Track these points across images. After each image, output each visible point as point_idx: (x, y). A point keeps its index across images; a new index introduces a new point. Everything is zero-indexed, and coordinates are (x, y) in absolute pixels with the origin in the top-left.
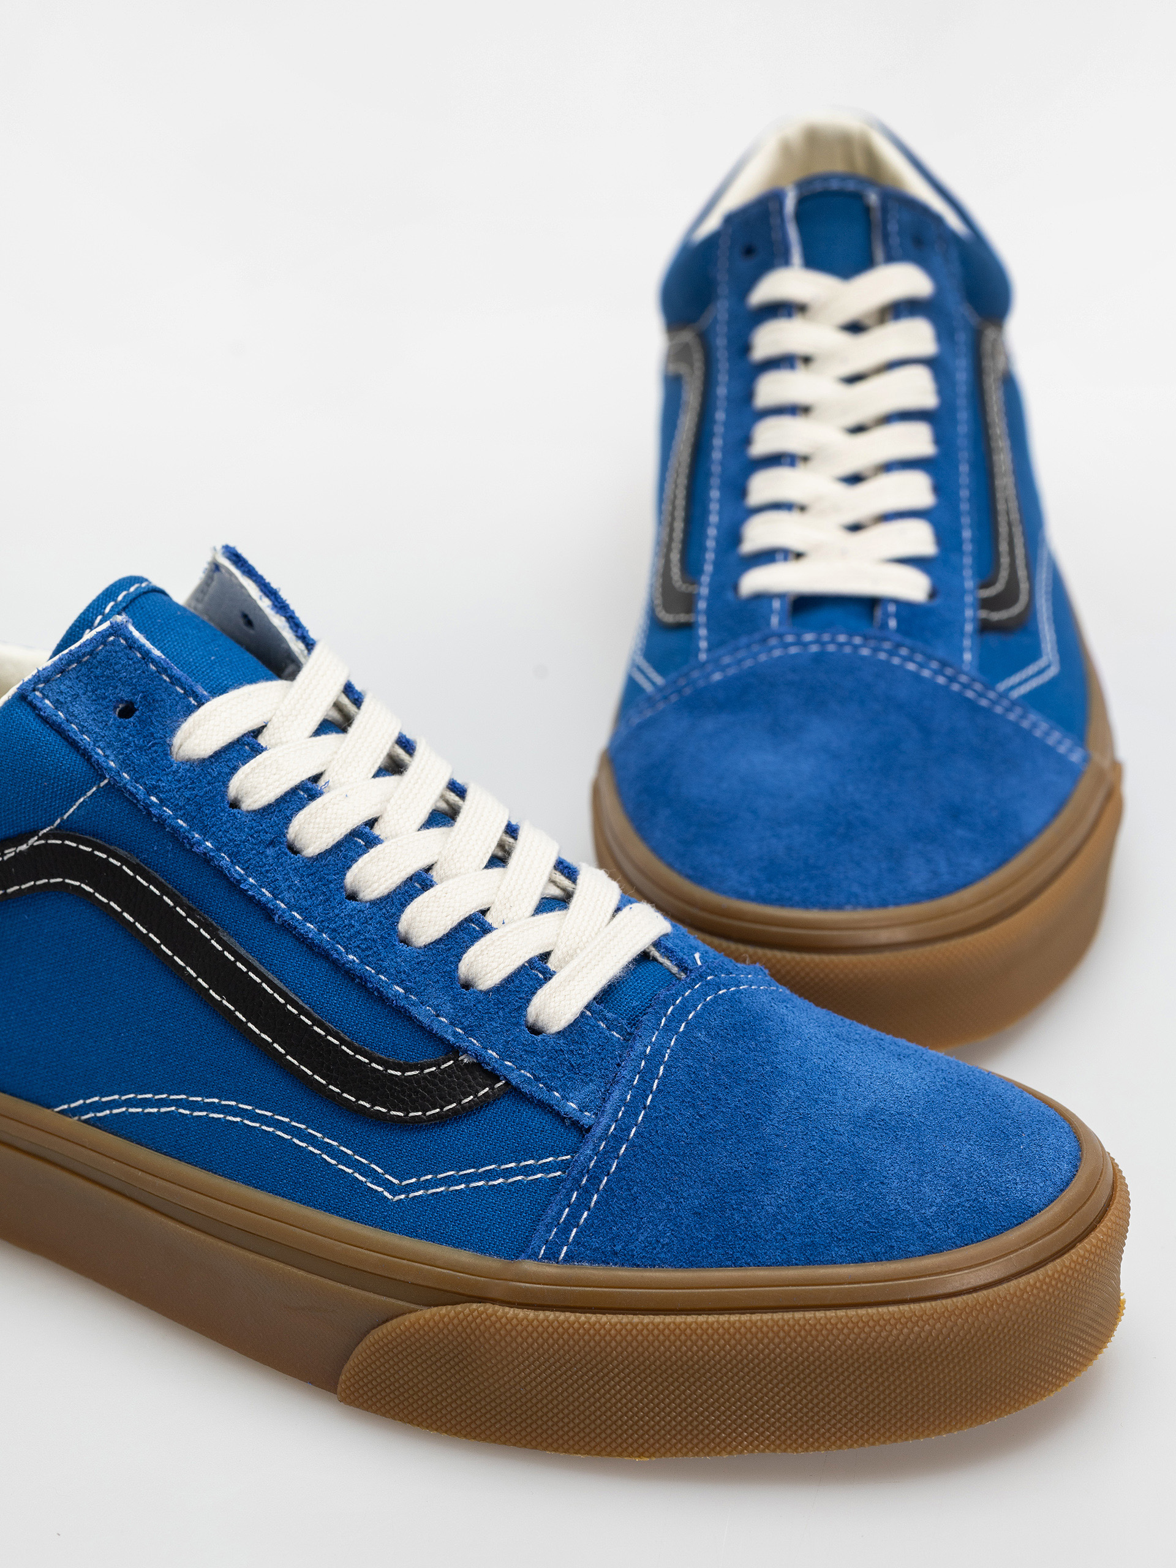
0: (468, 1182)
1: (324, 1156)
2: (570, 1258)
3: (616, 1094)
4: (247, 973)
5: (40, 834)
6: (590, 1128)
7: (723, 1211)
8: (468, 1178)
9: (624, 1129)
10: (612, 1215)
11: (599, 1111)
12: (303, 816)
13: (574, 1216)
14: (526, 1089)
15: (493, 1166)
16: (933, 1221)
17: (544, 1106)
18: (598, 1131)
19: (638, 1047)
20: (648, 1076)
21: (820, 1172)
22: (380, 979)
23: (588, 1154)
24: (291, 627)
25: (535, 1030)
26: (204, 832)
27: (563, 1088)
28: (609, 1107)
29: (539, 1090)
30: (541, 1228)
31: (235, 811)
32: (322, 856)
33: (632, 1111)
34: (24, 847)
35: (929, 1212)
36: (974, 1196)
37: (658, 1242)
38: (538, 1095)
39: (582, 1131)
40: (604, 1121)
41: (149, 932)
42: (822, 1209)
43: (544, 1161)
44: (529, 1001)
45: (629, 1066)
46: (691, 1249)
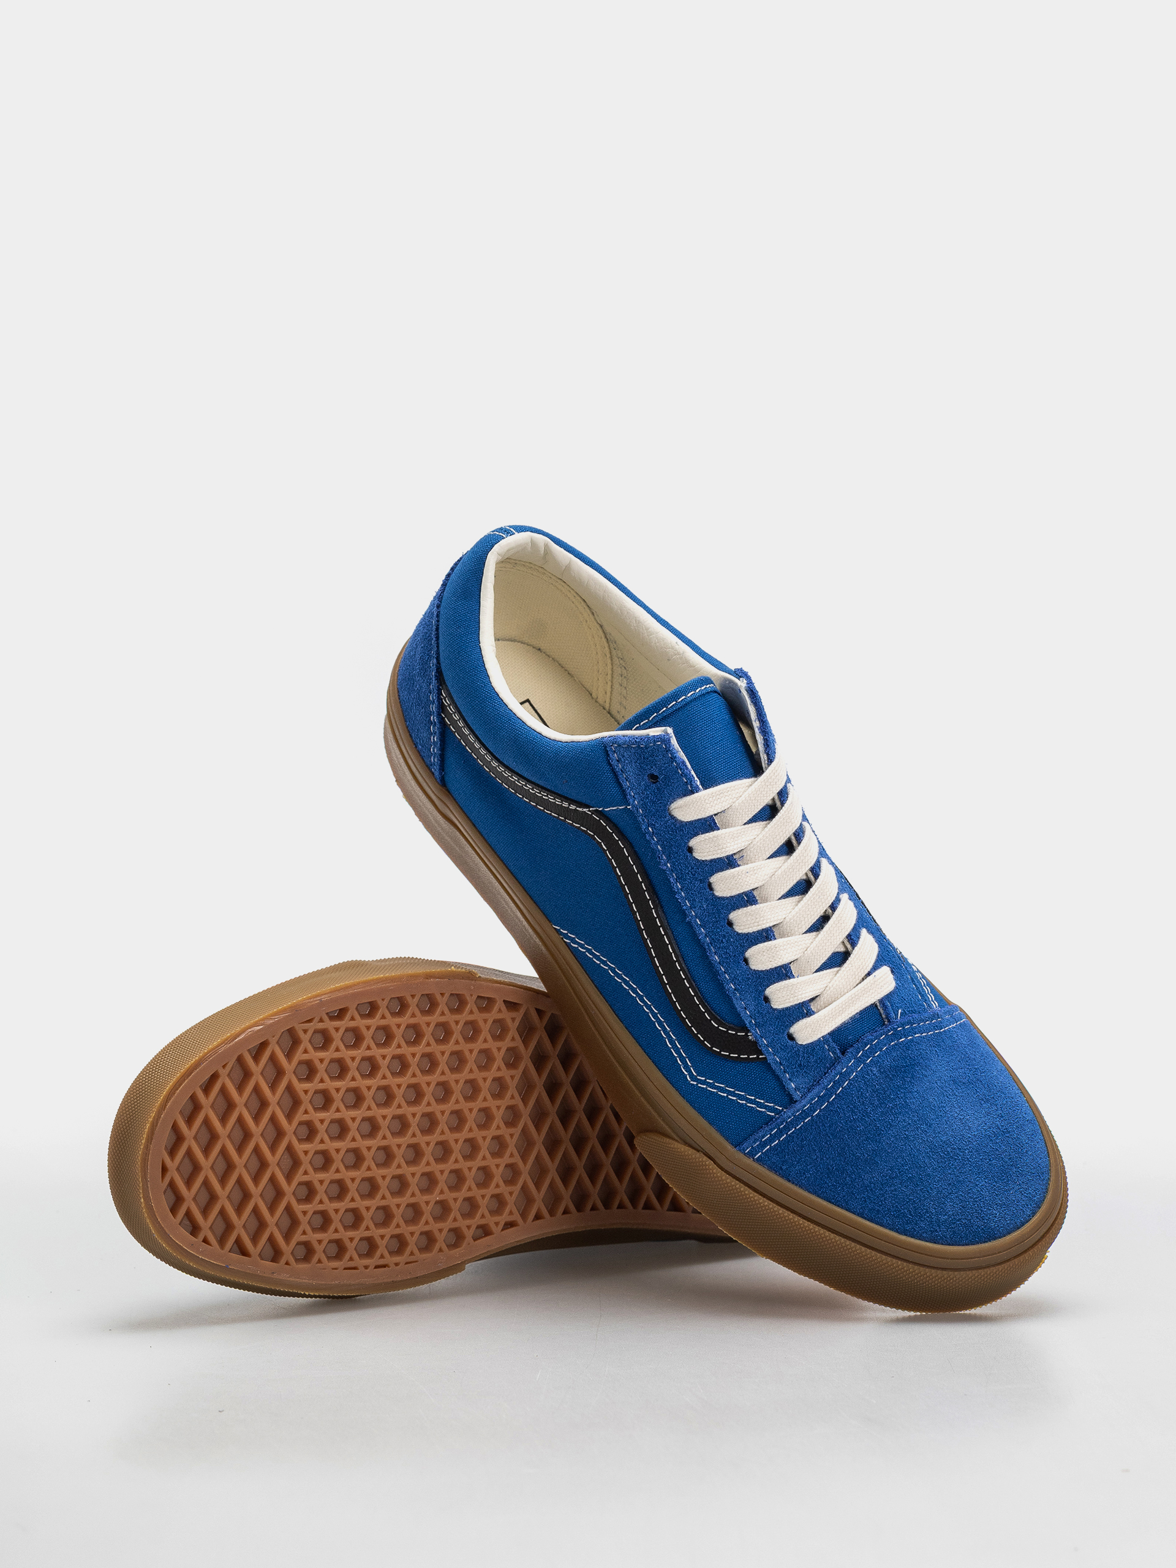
0: (728, 1094)
1: (667, 1040)
2: (759, 1160)
3: (816, 1090)
4: (664, 935)
5: (591, 809)
6: (796, 1101)
7: (842, 1173)
8: (729, 1093)
9: (812, 1109)
10: (789, 1150)
11: (804, 1096)
12: (720, 876)
13: (771, 1140)
14: (774, 1066)
15: (743, 1094)
16: (942, 1224)
17: (778, 1078)
18: (798, 1106)
19: (839, 1067)
20: (838, 1084)
21: (900, 1173)
22: (725, 977)
23: (789, 1114)
24: (764, 745)
25: (791, 1038)
26: (669, 858)
27: (792, 1074)
28: (810, 1095)
29: (779, 1070)
30: (752, 1138)
31: (689, 854)
32: (723, 898)
33: (822, 1100)
34: (581, 809)
35: (943, 1218)
36: (970, 1217)
37: (804, 1174)
38: (778, 1072)
39: (792, 1101)
40: (804, 1102)
41: (626, 884)
42: (891, 1193)
43: (768, 1104)
44: (793, 1023)
45: (829, 1076)
46: (818, 1185)
